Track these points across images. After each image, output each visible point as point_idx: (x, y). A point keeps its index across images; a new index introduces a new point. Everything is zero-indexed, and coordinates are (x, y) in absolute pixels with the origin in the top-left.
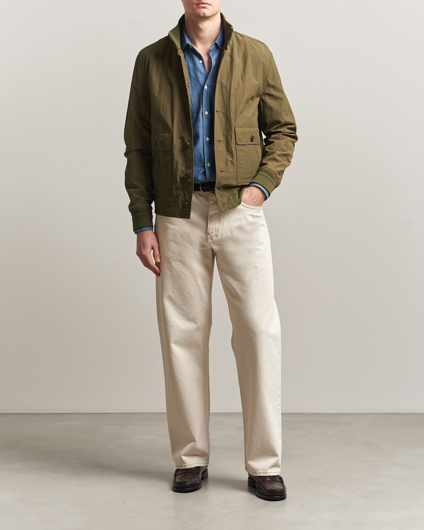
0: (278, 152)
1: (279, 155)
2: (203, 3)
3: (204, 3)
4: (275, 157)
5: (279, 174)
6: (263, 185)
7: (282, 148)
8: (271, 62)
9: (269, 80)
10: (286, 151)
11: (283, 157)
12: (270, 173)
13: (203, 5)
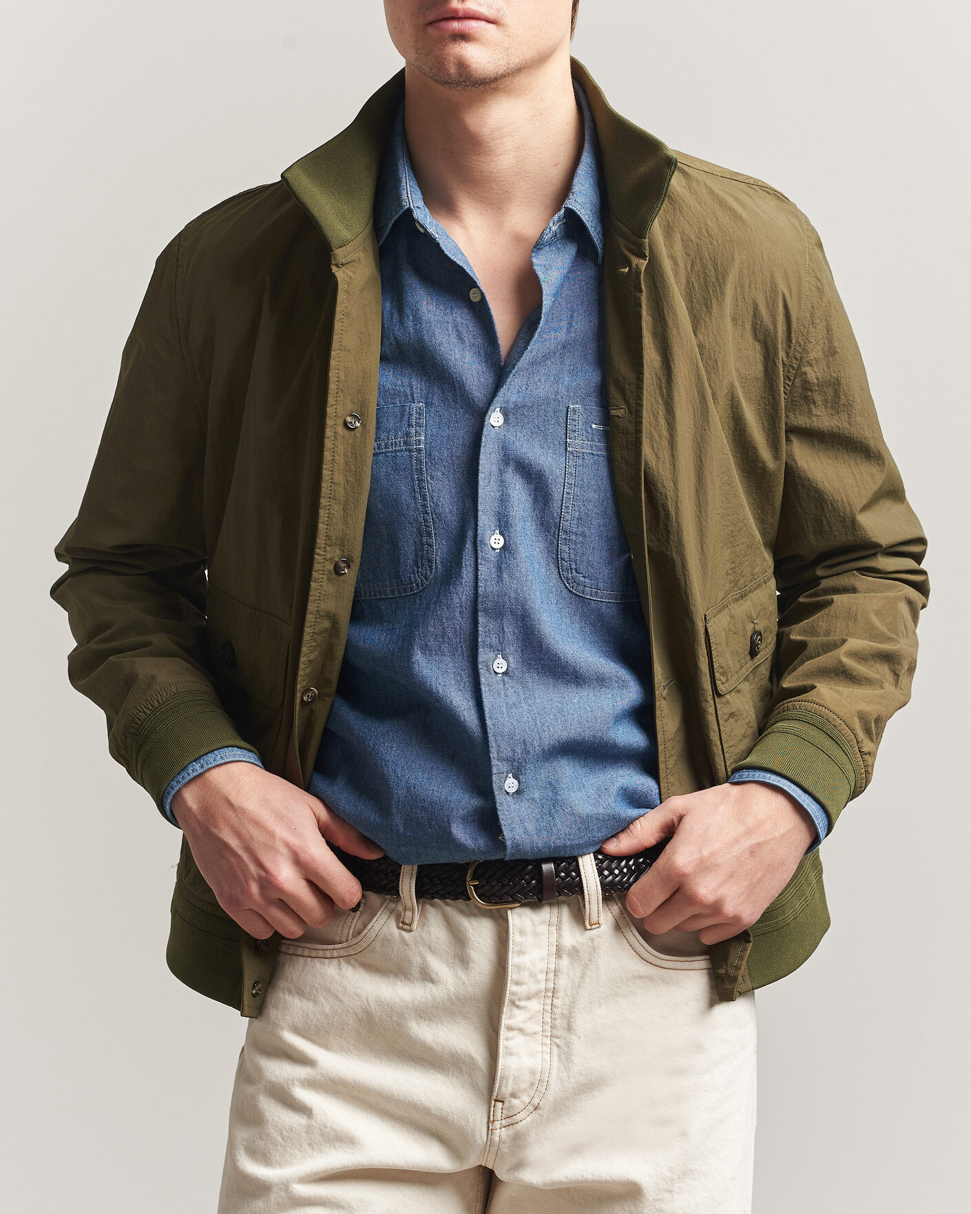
0: (854, 643)
1: (856, 655)
2: (456, 16)
3: (461, 14)
4: (841, 662)
5: (868, 731)
6: (796, 779)
7: (872, 627)
8: (820, 291)
9: (807, 369)
10: (889, 639)
11: (878, 665)
12: (826, 728)
13: (455, 25)
